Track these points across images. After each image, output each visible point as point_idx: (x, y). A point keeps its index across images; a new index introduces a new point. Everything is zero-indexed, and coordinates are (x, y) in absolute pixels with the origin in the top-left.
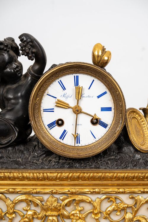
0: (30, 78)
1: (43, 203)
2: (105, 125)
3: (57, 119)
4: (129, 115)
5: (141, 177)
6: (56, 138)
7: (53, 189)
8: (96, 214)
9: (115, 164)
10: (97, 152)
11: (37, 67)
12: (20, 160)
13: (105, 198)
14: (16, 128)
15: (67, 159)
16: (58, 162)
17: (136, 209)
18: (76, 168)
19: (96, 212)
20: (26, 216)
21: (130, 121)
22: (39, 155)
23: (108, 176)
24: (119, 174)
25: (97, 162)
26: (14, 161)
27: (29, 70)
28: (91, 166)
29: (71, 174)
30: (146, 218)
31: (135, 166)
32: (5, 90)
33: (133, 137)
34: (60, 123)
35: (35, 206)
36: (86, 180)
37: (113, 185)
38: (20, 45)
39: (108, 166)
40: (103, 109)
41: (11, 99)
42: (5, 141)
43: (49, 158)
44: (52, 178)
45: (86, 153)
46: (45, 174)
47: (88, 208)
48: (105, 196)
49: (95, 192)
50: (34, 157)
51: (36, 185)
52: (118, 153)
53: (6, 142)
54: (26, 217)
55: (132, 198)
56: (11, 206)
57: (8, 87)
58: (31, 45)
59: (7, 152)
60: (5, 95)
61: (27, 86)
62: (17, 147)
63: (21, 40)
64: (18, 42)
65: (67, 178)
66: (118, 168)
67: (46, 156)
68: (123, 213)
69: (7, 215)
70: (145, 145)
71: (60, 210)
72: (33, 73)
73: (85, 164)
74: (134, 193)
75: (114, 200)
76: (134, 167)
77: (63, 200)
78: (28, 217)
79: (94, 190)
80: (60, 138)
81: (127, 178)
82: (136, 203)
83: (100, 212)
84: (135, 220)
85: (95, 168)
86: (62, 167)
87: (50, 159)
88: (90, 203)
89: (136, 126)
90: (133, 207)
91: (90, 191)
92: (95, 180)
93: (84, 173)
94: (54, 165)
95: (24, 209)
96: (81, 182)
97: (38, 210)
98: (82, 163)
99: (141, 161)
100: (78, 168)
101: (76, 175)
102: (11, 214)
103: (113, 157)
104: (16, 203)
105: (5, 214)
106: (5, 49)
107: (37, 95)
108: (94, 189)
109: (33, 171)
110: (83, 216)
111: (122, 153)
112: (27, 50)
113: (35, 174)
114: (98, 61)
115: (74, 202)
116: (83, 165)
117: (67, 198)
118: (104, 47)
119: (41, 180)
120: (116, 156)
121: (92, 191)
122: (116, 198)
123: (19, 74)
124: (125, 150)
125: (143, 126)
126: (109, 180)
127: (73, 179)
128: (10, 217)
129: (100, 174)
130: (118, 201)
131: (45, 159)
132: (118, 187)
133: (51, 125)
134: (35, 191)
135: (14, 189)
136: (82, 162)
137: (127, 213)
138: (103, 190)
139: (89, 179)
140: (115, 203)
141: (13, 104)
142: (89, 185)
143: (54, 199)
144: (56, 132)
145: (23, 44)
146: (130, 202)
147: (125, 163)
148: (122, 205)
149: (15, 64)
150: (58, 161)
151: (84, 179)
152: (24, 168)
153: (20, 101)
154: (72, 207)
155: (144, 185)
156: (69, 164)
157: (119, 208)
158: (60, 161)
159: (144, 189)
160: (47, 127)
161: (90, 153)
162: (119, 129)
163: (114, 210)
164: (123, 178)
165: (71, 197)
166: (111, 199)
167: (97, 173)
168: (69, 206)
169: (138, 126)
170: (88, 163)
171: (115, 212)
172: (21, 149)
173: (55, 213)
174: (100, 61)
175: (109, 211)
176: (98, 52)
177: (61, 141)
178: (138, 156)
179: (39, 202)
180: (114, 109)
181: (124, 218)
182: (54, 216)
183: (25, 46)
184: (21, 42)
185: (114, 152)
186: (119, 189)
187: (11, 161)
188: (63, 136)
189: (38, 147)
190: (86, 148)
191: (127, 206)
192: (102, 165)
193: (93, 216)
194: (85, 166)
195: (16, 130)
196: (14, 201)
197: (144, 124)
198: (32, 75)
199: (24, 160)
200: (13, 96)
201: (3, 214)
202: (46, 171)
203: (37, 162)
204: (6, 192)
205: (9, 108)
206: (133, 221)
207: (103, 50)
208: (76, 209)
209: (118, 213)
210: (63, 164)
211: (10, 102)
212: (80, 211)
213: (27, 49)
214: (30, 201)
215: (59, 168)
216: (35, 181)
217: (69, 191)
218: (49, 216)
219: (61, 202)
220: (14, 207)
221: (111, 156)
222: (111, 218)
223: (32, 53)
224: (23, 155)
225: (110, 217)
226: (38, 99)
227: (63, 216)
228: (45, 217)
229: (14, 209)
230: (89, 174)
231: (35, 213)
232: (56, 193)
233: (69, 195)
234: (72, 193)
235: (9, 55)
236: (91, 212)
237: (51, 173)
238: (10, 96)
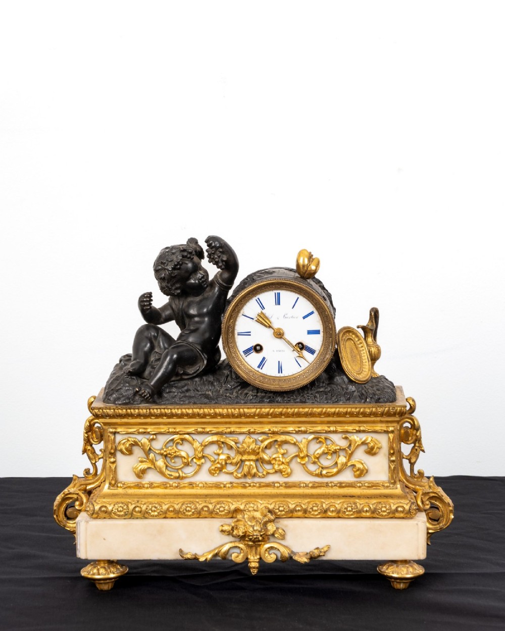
0: (217, 289)
1: (238, 445)
2: (312, 352)
3: (254, 344)
4: (342, 336)
5: (355, 413)
6: (253, 367)
7: (250, 428)
8: (302, 458)
9: (324, 398)
10: (302, 384)
11: (226, 275)
12: (210, 393)
13: (314, 439)
14: (204, 354)
15: (266, 392)
16: (257, 396)
17: (350, 452)
18: (277, 402)
19: (302, 455)
20: (217, 461)
21: (344, 344)
22: (233, 387)
23: (315, 411)
24: (329, 410)
25: (303, 396)
26: (203, 394)
27: (216, 276)
28: (295, 400)
29: (272, 410)
30: (363, 462)
31: (349, 399)
32: (186, 304)
33: (347, 364)
34: (258, 349)
35: (229, 449)
36: (289, 417)
37: (322, 423)
38: (207, 251)
39: (316, 400)
40: (310, 332)
41: (193, 316)
42: (191, 371)
43: (244, 390)
44: (250, 415)
45: (290, 385)
46: (241, 410)
47: (292, 451)
48: (312, 437)
49: (301, 431)
50: (227, 390)
51: (230, 423)
52: (328, 384)
53: (193, 371)
54: (218, 463)
55: (346, 438)
56: (200, 449)
57: (190, 299)
58: (220, 252)
59: (194, 383)
60: (186, 310)
61: (215, 298)
62: (205, 378)
63: (208, 246)
64: (205, 247)
65: (267, 415)
66: (328, 403)
67: (241, 388)
68: (335, 456)
69: (194, 460)
70: (362, 374)
71: (258, 453)
72: (221, 282)
73: (289, 398)
74: (347, 432)
75: (324, 441)
76: (346, 400)
77: (262, 441)
78: (220, 462)
79: (300, 429)
80: (259, 367)
81: (339, 414)
82: (350, 445)
83: (307, 456)
84: (349, 465)
85: (300, 402)
86: (261, 402)
87: (246, 391)
88: (295, 444)
89: (352, 350)
90: (347, 449)
91: (295, 430)
92: (300, 417)
93: (288, 408)
94: (251, 400)
95: (215, 453)
96: (283, 419)
97: (232, 454)
98: (284, 397)
99: (355, 394)
100: (280, 403)
101: (278, 410)
102: (200, 459)
103: (322, 389)
104: (206, 446)
105: (192, 459)
106: (189, 256)
107: (231, 316)
108: (299, 427)
109: (227, 407)
110: (288, 460)
111: (333, 384)
112: (216, 258)
113: (229, 410)
114: (304, 272)
115: (276, 443)
116: (286, 399)
117: (267, 439)
118: (310, 253)
119: (237, 417)
120: (326, 388)
121: (297, 429)
122: (326, 439)
123: (204, 285)
124: (337, 380)
125: (361, 349)
126: (317, 417)
127: (274, 415)
128: (198, 463)
129: (306, 410)
130: (329, 442)
131: (240, 392)
132: (329, 425)
133: (247, 352)
134: (229, 430)
135: (204, 428)
136: (285, 395)
137: (339, 456)
138: (310, 428)
139: (293, 415)
140: (325, 445)
141: (197, 322)
142: (294, 423)
143: (252, 440)
144: (253, 360)
145: (211, 250)
146: (344, 444)
147: (337, 396)
148: (333, 447)
149: (201, 274)
150: (256, 394)
151: (287, 415)
152: (216, 403)
153: (206, 319)
154: (273, 450)
155: (359, 422)
156: (269, 397)
157: (330, 450)
158: (259, 394)
159: (360, 427)
160: (242, 354)
161: (295, 384)
162: (329, 356)
163: (324, 453)
164: (334, 414)
165: (272, 437)
166: (320, 439)
167: (303, 408)
168: (270, 448)
169: (355, 350)
170: (292, 396)
171: (325, 456)
172: (210, 380)
173: (253, 457)
174: (306, 271)
175: (318, 454)
176: (304, 261)
177: (259, 370)
178: (352, 388)
179: (234, 443)
180: (323, 332)
181: (336, 463)
182: (252, 460)
183: (214, 254)
184: (208, 248)
185: (323, 383)
186: (329, 427)
187: (200, 395)
188: (262, 364)
189: (232, 377)
190: (290, 379)
191: (339, 448)
192: (309, 399)
193: (299, 460)
194: (289, 401)
195: (205, 357)
196: (203, 444)
197: (362, 347)
198: (220, 285)
199: (214, 394)
200: (198, 313)
201: (190, 460)
202: (242, 406)
203: (230, 396)
204: (193, 432)
205: (192, 328)
206: (347, 465)
207: (310, 257)
208: (277, 452)
209: (329, 457)
210: (263, 397)
211: (192, 320)
212: (283, 454)
213: (216, 256)
214: (223, 443)
215: (257, 403)
216: (230, 418)
217: (270, 430)
218: (246, 460)
219: (259, 443)
220: (203, 450)
221: (320, 388)
222: (320, 463)
223: (223, 261)
224: (213, 388)
225: (319, 461)
226: (231, 321)
227: (263, 461)
228: (240, 462)
229: (203, 453)
230: (293, 409)
231: (229, 458)
232: (254, 433)
233: (270, 435)
234: (274, 433)
235: (193, 263)
236: (297, 456)
237: (248, 408)
238: (193, 311)
